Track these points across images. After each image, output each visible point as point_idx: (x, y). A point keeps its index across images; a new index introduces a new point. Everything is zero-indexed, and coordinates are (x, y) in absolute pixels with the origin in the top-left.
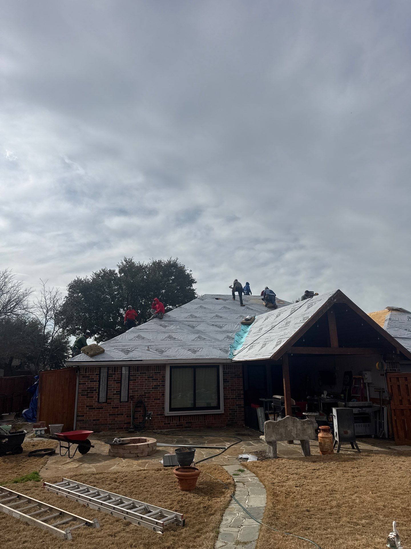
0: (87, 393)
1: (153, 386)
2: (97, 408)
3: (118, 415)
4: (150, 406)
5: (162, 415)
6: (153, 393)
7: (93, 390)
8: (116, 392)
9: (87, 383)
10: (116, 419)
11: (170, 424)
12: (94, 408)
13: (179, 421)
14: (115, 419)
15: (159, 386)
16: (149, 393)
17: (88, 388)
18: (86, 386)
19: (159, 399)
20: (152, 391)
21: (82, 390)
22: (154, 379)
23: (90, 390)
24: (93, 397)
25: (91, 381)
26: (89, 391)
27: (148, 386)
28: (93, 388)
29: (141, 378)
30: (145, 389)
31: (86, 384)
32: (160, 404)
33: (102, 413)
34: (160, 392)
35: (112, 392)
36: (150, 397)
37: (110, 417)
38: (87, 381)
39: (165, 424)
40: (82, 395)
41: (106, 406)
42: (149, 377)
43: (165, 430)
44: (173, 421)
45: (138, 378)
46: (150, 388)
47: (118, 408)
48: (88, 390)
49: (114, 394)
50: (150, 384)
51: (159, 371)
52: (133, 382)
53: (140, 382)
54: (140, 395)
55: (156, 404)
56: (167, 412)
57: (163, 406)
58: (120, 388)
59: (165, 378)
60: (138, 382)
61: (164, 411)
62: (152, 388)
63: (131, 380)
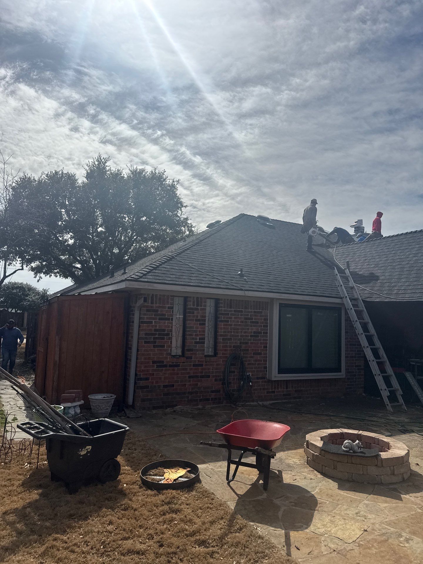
1: (251, 332)
2: (170, 366)
3: (202, 377)
4: (248, 364)
5: (264, 378)
6: (252, 343)
7: (164, 335)
8: (200, 339)
9: (153, 321)
10: (199, 383)
11: (274, 392)
12: (165, 366)
13: (287, 388)
14: (197, 384)
15: (260, 333)
16: (247, 343)
17: (156, 330)
18: (152, 326)
19: (260, 354)
20: (250, 340)
22: (253, 322)
23: (159, 334)
24: (163, 346)
26: (157, 336)
27: (245, 332)
30: (242, 336)
32: (261, 361)
33: (178, 374)
34: (261, 343)
35: (193, 339)
36: (248, 350)
39: (268, 392)
41: (184, 363)
42: (246, 319)
43: (268, 402)
44: (278, 388)
45: (231, 318)
46: (248, 336)
47: (202, 365)
48: (155, 334)
49: (196, 343)
50: (248, 329)
51: (261, 311)
52: (224, 325)
53: (235, 325)
54: (234, 347)
55: (256, 361)
56: (275, 375)
57: (266, 364)
58: (205, 332)
59: (268, 321)
60: (231, 325)
61: (266, 372)
62: (251, 336)
63: (222, 321)
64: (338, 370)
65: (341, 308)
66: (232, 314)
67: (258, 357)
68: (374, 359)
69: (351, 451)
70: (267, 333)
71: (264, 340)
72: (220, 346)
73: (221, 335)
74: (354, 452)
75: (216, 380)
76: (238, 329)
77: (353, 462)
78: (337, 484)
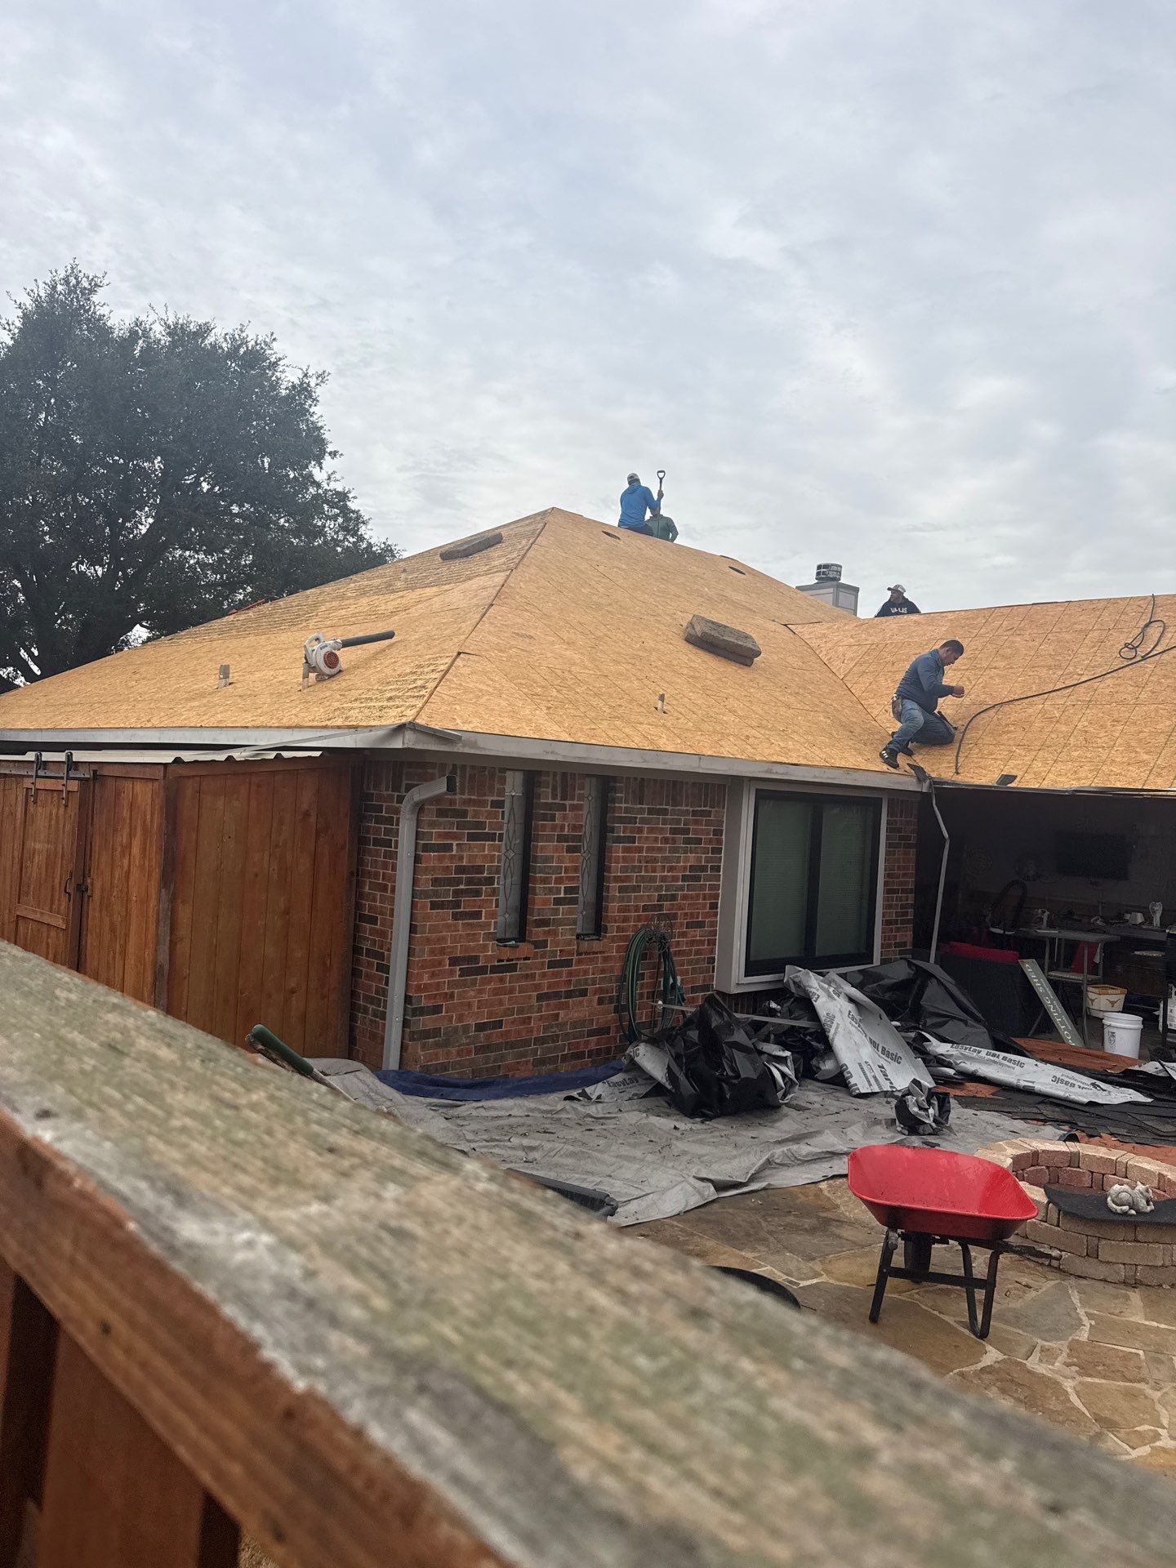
0: (457, 893)
1: (685, 868)
2: (494, 969)
3: (569, 994)
4: (677, 954)
5: (708, 988)
6: (685, 897)
7: (480, 882)
8: (566, 890)
9: (455, 843)
10: (562, 1013)
12: (482, 970)
14: (557, 1015)
15: (704, 869)
16: (674, 897)
17: (461, 870)
18: (452, 858)
19: (702, 925)
20: (681, 888)
21: (435, 881)
22: (689, 841)
23: (469, 882)
24: (478, 915)
25: (471, 837)
26: (463, 887)
27: (671, 869)
28: (480, 869)
29: (651, 830)
30: (663, 879)
31: (449, 847)
32: (702, 943)
33: (512, 991)
34: (704, 897)
35: (550, 890)
36: (675, 916)
37: (540, 1010)
38: (455, 837)
40: (434, 906)
41: (528, 959)
42: (675, 831)
46: (677, 879)
47: (568, 963)
48: (458, 882)
49: (558, 902)
50: (678, 860)
52: (624, 850)
53: (648, 849)
54: (645, 908)
56: (738, 980)
57: (712, 951)
58: (579, 872)
59: (724, 837)
60: (640, 850)
61: (714, 972)
62: (684, 878)
63: (617, 840)
64: (868, 957)
66: (643, 821)
67: (698, 934)
70: (718, 868)
71: (711, 887)
72: (615, 908)
73: (615, 879)
75: (601, 1001)
76: (656, 860)
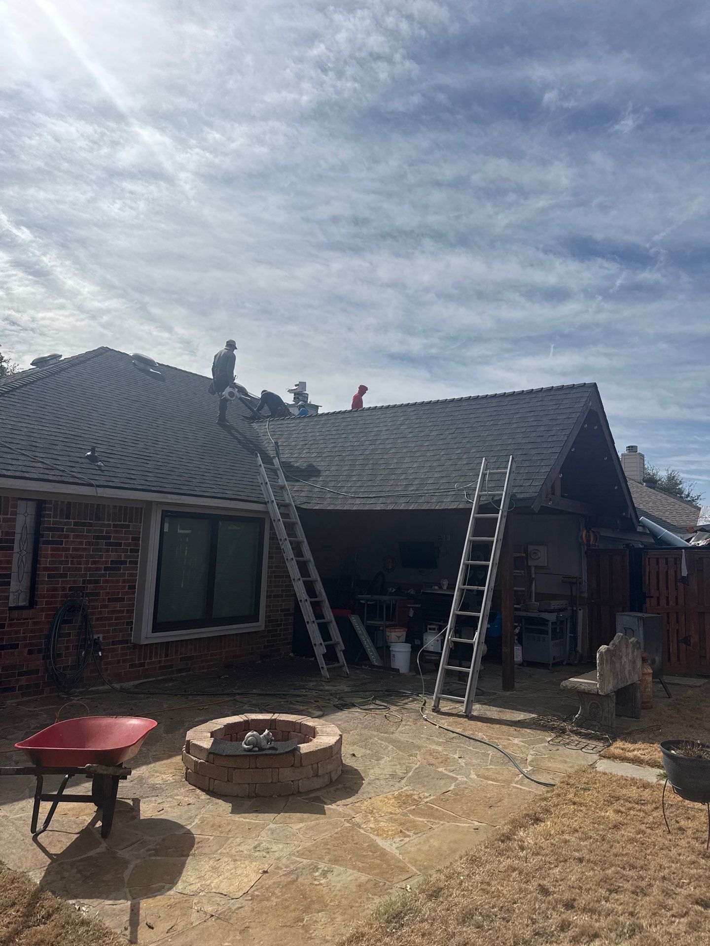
1: (107, 562)
3: (2, 648)
4: (98, 619)
5: (126, 642)
6: (107, 581)
11: (143, 665)
13: (166, 656)
15: (124, 562)
16: (97, 582)
19: (122, 600)
20: (104, 575)
22: (110, 544)
27: (94, 563)
30: (87, 569)
32: (122, 612)
34: (124, 581)
36: (98, 594)
39: (131, 666)
42: (98, 538)
43: (132, 683)
44: (151, 657)
45: (67, 536)
46: (100, 569)
47: (2, 626)
50: (101, 556)
51: (127, 523)
52: (53, 549)
54: (71, 589)
55: (114, 612)
56: (146, 634)
57: (131, 617)
58: (11, 564)
59: (140, 542)
60: (67, 550)
61: (131, 630)
62: (106, 569)
63: (48, 542)
64: (255, 618)
65: (264, 518)
66: (69, 530)
67: (118, 606)
68: (307, 598)
69: (256, 749)
70: (136, 563)
71: (130, 575)
72: (43, 588)
73: (46, 569)
74: (261, 749)
75: (30, 652)
76: (81, 557)
77: (258, 765)
78: (231, 805)
